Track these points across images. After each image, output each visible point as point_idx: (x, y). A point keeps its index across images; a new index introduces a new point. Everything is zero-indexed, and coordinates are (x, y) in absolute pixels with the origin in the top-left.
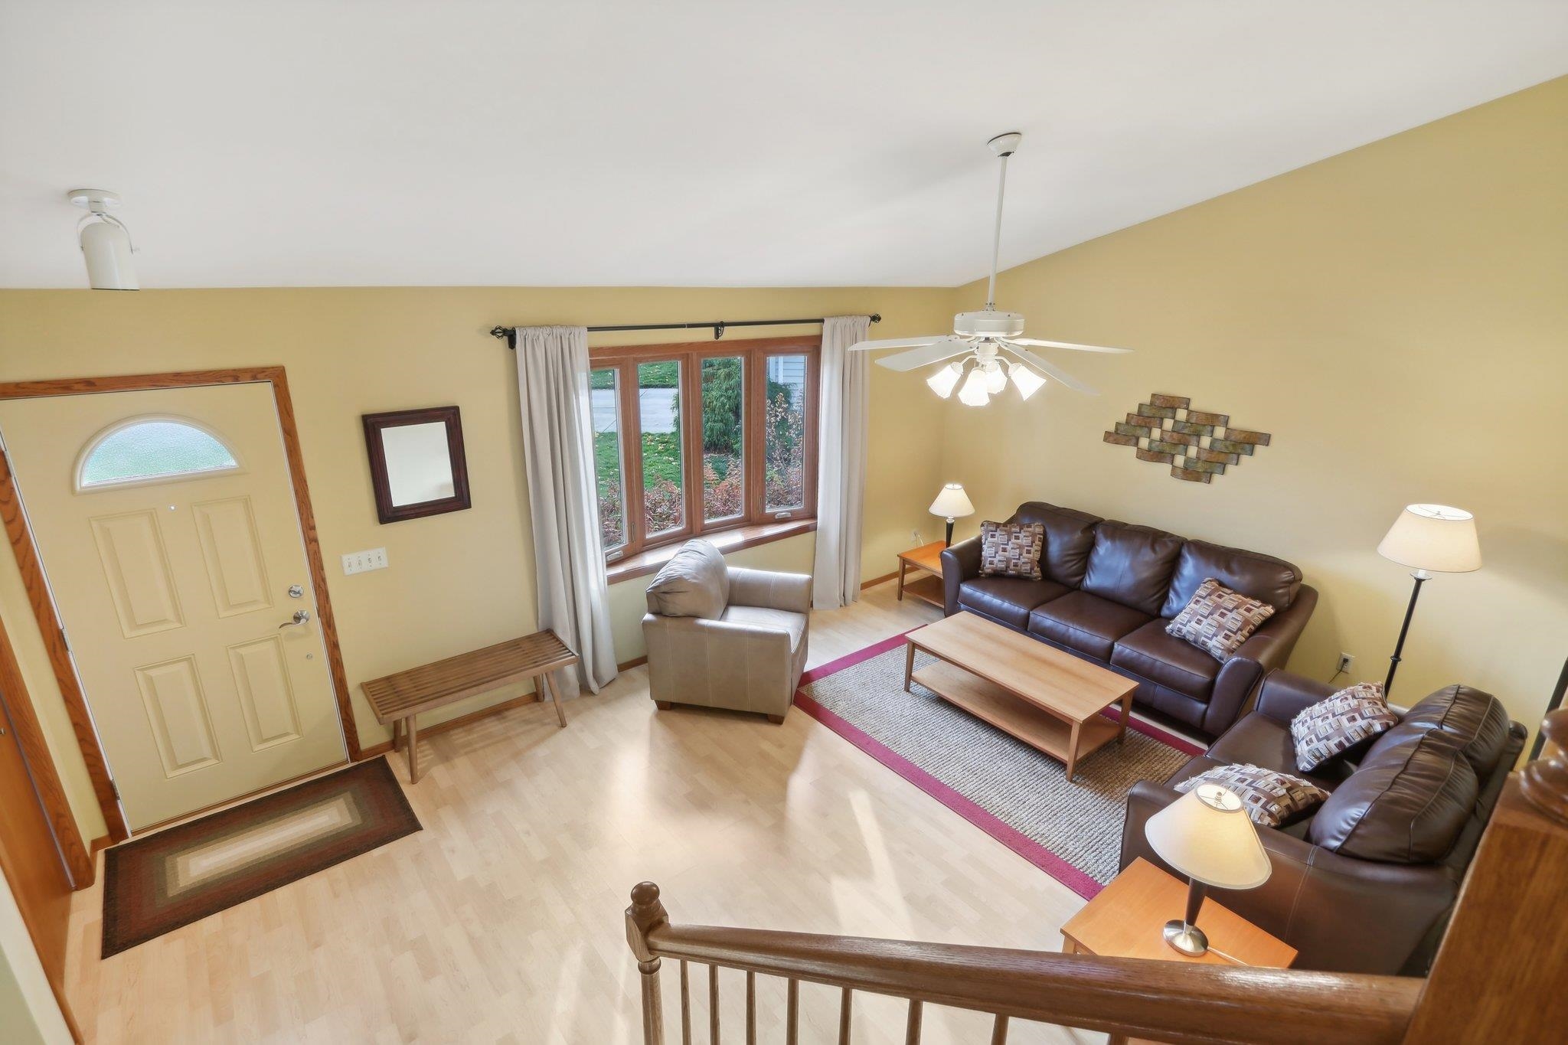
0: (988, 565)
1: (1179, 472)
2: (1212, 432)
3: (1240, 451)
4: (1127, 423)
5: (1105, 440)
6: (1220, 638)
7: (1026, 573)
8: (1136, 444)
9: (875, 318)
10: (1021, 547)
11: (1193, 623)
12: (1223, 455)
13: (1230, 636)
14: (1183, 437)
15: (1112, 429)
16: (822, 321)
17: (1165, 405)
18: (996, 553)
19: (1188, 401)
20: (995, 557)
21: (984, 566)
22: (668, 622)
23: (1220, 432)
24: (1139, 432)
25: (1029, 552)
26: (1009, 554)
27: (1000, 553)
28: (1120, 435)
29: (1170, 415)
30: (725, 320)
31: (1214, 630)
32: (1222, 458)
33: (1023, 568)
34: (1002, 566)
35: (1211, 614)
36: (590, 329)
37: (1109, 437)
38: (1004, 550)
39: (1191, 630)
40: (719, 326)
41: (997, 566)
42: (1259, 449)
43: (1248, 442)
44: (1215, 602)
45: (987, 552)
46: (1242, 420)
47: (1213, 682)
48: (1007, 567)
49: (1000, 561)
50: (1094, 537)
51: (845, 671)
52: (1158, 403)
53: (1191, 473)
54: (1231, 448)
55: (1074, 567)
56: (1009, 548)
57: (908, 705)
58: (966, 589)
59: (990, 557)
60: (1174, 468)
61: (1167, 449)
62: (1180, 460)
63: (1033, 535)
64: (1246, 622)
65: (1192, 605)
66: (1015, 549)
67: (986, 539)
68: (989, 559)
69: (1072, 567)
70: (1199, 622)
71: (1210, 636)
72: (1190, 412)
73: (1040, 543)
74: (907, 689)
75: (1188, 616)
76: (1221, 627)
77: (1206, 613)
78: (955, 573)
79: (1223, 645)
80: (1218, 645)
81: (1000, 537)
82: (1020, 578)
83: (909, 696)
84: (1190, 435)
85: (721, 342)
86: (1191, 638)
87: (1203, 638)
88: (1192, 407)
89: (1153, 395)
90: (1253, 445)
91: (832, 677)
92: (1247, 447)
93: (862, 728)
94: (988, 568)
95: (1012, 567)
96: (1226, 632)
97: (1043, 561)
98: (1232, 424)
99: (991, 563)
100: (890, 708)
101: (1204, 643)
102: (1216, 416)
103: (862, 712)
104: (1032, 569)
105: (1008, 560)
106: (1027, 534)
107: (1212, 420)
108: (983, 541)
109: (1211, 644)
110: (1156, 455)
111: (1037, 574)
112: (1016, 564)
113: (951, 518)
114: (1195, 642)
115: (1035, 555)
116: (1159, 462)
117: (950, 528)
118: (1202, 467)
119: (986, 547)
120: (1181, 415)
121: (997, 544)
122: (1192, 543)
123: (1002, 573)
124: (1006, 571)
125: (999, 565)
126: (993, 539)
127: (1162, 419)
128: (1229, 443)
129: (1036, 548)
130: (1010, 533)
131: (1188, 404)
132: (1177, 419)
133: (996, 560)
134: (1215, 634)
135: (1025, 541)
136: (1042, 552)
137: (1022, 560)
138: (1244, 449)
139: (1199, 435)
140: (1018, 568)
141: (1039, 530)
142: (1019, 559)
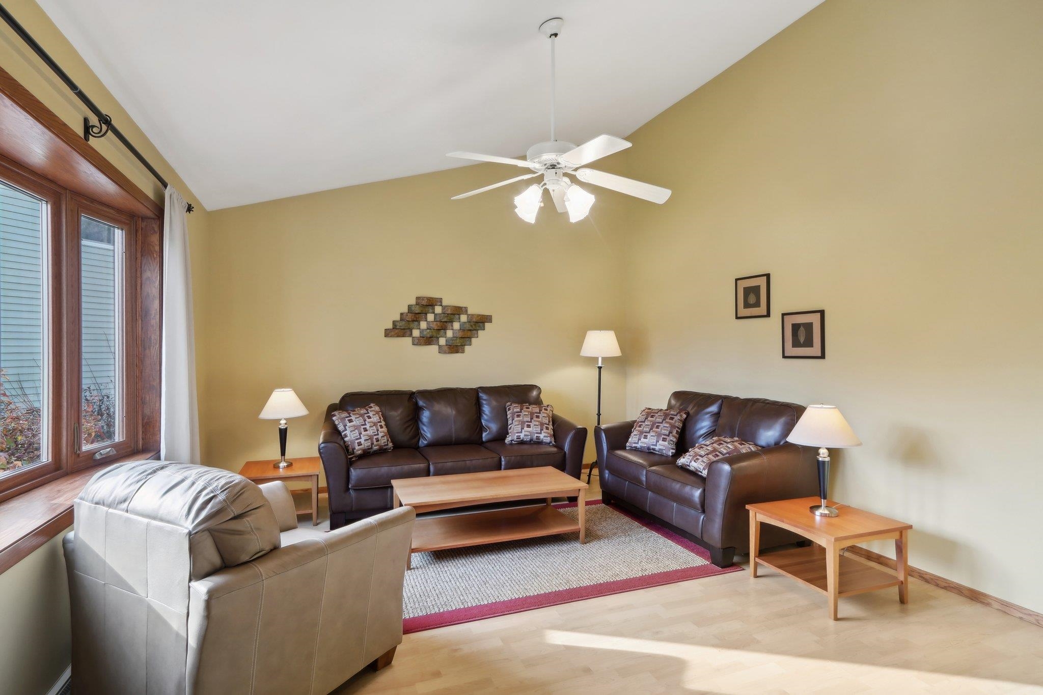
0: (357, 448)
1: (446, 348)
2: (459, 318)
3: (478, 328)
4: (402, 319)
5: (386, 335)
6: (544, 430)
7: (385, 445)
8: (411, 335)
9: (189, 207)
10: (375, 424)
11: (526, 429)
12: (469, 332)
14: (444, 324)
15: (390, 326)
17: (426, 304)
18: (360, 434)
19: (440, 300)
20: (360, 438)
21: (354, 449)
23: (464, 318)
24: (412, 325)
25: (381, 427)
26: (370, 432)
27: (363, 433)
28: (399, 329)
29: (431, 311)
31: (539, 427)
32: (469, 334)
33: (383, 442)
34: (368, 444)
35: (532, 419)
37: (388, 333)
38: (365, 430)
39: (526, 433)
41: (364, 445)
42: (487, 325)
43: (480, 322)
44: (528, 412)
45: (350, 436)
46: (474, 309)
47: (565, 454)
48: (372, 444)
49: (365, 440)
50: (416, 404)
52: (422, 302)
53: (455, 348)
54: (474, 327)
55: (412, 431)
56: (367, 426)
58: (354, 472)
59: (356, 439)
60: (440, 347)
61: (435, 334)
62: (443, 341)
63: (377, 413)
64: (549, 417)
66: (372, 426)
67: (345, 426)
68: (357, 441)
69: (409, 432)
70: (528, 426)
71: (539, 432)
72: (444, 308)
73: (384, 419)
75: (520, 426)
76: (542, 424)
77: (529, 419)
78: (341, 461)
79: (548, 434)
80: (546, 435)
82: (382, 451)
84: (446, 322)
86: (528, 439)
87: (536, 435)
88: (444, 303)
89: (418, 298)
90: (483, 323)
92: (481, 324)
94: (358, 450)
95: (375, 443)
97: (390, 434)
98: (470, 312)
99: (360, 444)
101: (538, 438)
102: (460, 308)
104: (388, 440)
105: (371, 438)
106: (373, 413)
107: (458, 311)
108: (341, 428)
109: (542, 436)
110: (427, 340)
111: (390, 445)
112: (377, 440)
113: (283, 422)
114: (531, 440)
115: (385, 429)
116: (430, 345)
117: (283, 434)
118: (458, 342)
119: (348, 432)
120: (438, 309)
121: (356, 427)
122: (480, 388)
123: (369, 451)
124: (372, 448)
125: (366, 444)
126: (352, 423)
127: (426, 314)
128: (472, 324)
129: (383, 423)
130: (362, 415)
131: (441, 302)
132: (436, 313)
133: (362, 441)
134: (542, 430)
135: (375, 419)
136: (387, 425)
137: (381, 435)
138: (479, 326)
139: (452, 322)
140: (379, 442)
141: (377, 408)
142: (378, 434)
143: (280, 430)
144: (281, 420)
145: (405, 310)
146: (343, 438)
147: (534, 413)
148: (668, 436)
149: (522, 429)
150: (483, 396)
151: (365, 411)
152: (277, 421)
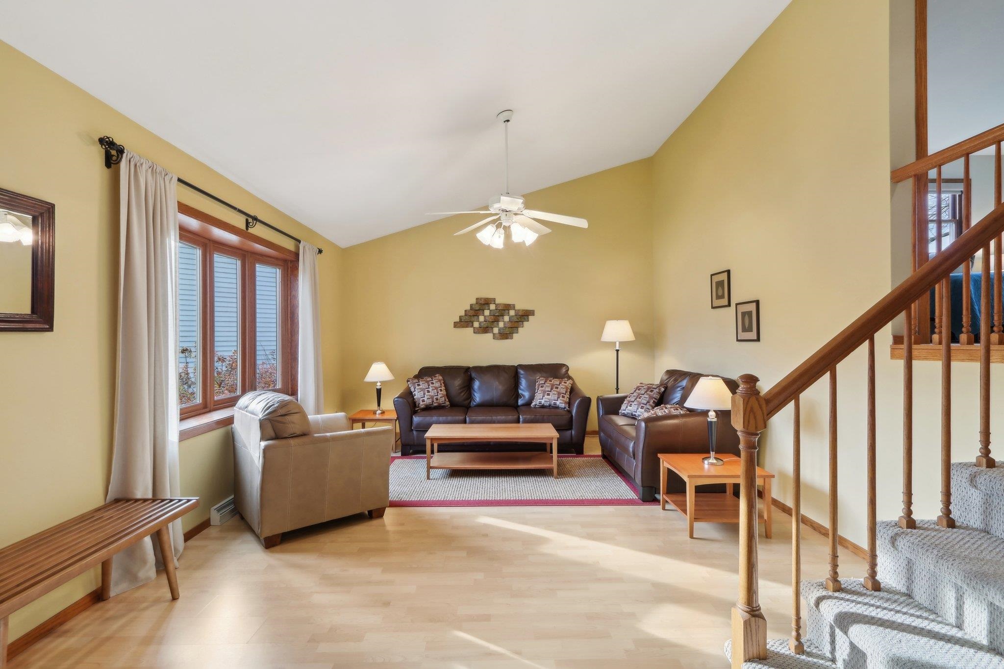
0: (421, 403)
1: (497, 336)
2: (509, 313)
3: (523, 320)
4: (466, 315)
5: (455, 326)
6: (561, 398)
7: (443, 403)
8: (472, 326)
9: (320, 251)
10: (436, 388)
11: (546, 396)
12: (516, 323)
13: (564, 396)
14: (496, 317)
15: (458, 320)
16: (300, 241)
17: (483, 304)
18: (424, 394)
20: (424, 397)
21: (419, 404)
23: (512, 312)
24: (473, 319)
25: (441, 390)
26: (432, 393)
27: (427, 394)
28: (464, 322)
29: (487, 308)
30: (253, 215)
31: (556, 395)
32: (516, 325)
33: (441, 400)
34: (430, 401)
35: (552, 389)
36: (180, 180)
37: (456, 325)
38: (428, 392)
39: (546, 400)
40: (251, 219)
42: (531, 317)
43: (525, 316)
44: (550, 384)
45: (418, 395)
46: (521, 306)
47: (572, 416)
48: (433, 402)
49: (428, 399)
50: (471, 375)
52: (481, 302)
53: (505, 335)
54: (520, 319)
55: (465, 395)
56: (430, 390)
58: (416, 419)
59: (422, 398)
60: (494, 334)
61: (490, 325)
62: (496, 330)
63: (440, 381)
64: (567, 388)
66: (434, 390)
67: (415, 388)
68: (421, 399)
69: (463, 396)
70: (548, 395)
71: (556, 399)
72: (497, 305)
73: (444, 385)
74: (429, 478)
75: (542, 394)
76: (559, 394)
77: (549, 389)
78: (407, 410)
79: (564, 401)
80: (562, 402)
81: (423, 385)
82: (440, 407)
84: (498, 316)
86: (547, 404)
87: (554, 401)
88: (497, 302)
89: (477, 299)
90: (528, 316)
92: (526, 317)
94: (422, 405)
95: (435, 401)
96: (562, 394)
97: (448, 395)
98: (517, 308)
99: (423, 401)
100: (433, 488)
101: (555, 404)
102: (509, 305)
104: (445, 400)
105: (432, 397)
106: (437, 381)
107: (508, 307)
108: (412, 390)
109: (558, 403)
110: (485, 329)
111: (448, 403)
112: (437, 399)
113: (379, 384)
114: (550, 405)
115: (444, 392)
116: (485, 333)
117: (379, 392)
118: (507, 331)
119: (416, 393)
120: (492, 307)
121: (422, 390)
122: (520, 365)
123: (430, 406)
124: (432, 404)
125: (428, 401)
126: (419, 387)
127: (483, 310)
128: (518, 317)
129: (443, 388)
130: (428, 382)
131: (495, 301)
132: (491, 309)
133: (425, 399)
134: (558, 398)
135: (437, 385)
136: (447, 390)
137: (440, 396)
138: (524, 319)
139: (503, 316)
140: (438, 401)
141: (441, 378)
142: (437, 395)
143: (377, 389)
144: (377, 382)
145: (468, 308)
146: (413, 397)
147: (554, 385)
148: (646, 404)
149: (543, 396)
150: (522, 372)
151: (431, 379)
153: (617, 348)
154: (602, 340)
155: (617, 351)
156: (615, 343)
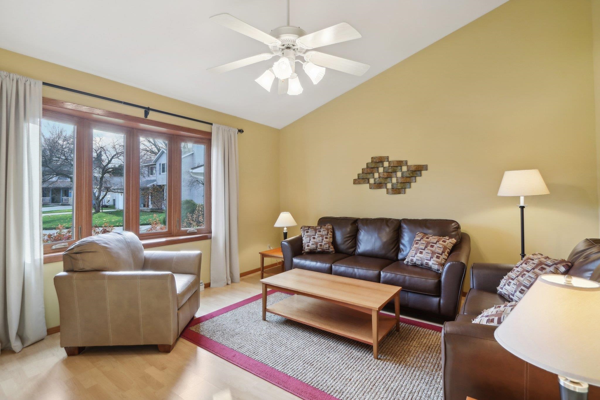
0: (306, 248)
1: (390, 191)
2: (401, 169)
3: (415, 175)
4: (363, 173)
5: (354, 183)
6: (435, 258)
7: (327, 249)
8: (369, 182)
9: (241, 131)
10: (322, 236)
11: (418, 254)
12: (408, 178)
13: (440, 257)
14: (389, 175)
15: (356, 177)
16: (211, 124)
17: (378, 161)
18: (310, 240)
19: (388, 158)
20: (309, 242)
21: (305, 248)
22: (75, 275)
23: (405, 169)
24: (368, 176)
25: (326, 238)
26: (317, 240)
27: (312, 240)
28: (361, 179)
29: (381, 165)
30: (150, 107)
31: (430, 255)
32: (408, 180)
33: (325, 247)
34: (314, 246)
35: (426, 247)
36: (44, 84)
37: (355, 182)
38: (314, 238)
39: (418, 258)
40: (147, 110)
41: (311, 247)
42: (423, 172)
44: (426, 241)
45: (305, 240)
46: (413, 162)
47: (440, 282)
48: (317, 247)
49: (312, 244)
50: (357, 227)
51: (225, 314)
52: (375, 160)
53: (397, 190)
54: (411, 175)
55: (350, 244)
56: (316, 237)
57: (264, 328)
58: (296, 260)
59: (307, 243)
60: (387, 189)
61: (383, 182)
62: (389, 186)
63: (328, 229)
64: (445, 248)
65: (415, 246)
66: (320, 237)
67: (304, 234)
68: (307, 244)
69: (348, 244)
70: (421, 253)
71: (429, 259)
72: (390, 162)
73: (332, 234)
74: (264, 319)
75: (415, 252)
76: (433, 253)
77: (423, 247)
78: (289, 253)
79: (437, 262)
80: (435, 263)
81: (311, 232)
82: (324, 252)
83: (266, 323)
84: (392, 172)
85: (148, 120)
86: (419, 263)
87: (426, 261)
88: (390, 160)
89: (372, 158)
90: (420, 171)
91: (215, 319)
92: (418, 172)
93: (231, 346)
94: (306, 249)
95: (319, 247)
96: (437, 254)
97: (334, 243)
98: (409, 164)
99: (308, 246)
100: (252, 331)
101: (427, 264)
102: (402, 162)
103: (233, 336)
104: (329, 247)
105: (316, 243)
106: (325, 229)
107: (400, 164)
108: (303, 236)
109: (430, 263)
110: (379, 185)
111: (332, 250)
112: (321, 245)
113: (285, 229)
114: (422, 265)
115: (330, 240)
116: (380, 188)
117: (285, 235)
118: (399, 186)
119: (304, 238)
120: (386, 164)
121: (310, 236)
122: (404, 219)
123: (314, 251)
124: (316, 249)
125: (312, 246)
126: (308, 234)
127: (378, 168)
128: (410, 172)
129: (330, 236)
130: (316, 230)
131: (388, 159)
132: (383, 168)
133: (310, 244)
134: (431, 258)
135: (325, 233)
136: (333, 238)
137: (324, 243)
138: (416, 174)
139: (395, 172)
140: (322, 247)
141: (330, 227)
142: (322, 242)
143: (284, 233)
144: (284, 227)
145: (365, 167)
146: (302, 241)
147: (430, 243)
149: (416, 254)
150: (405, 226)
151: (319, 228)
152: (282, 228)
153: (522, 204)
154: (498, 195)
155: (522, 208)
156: (518, 198)
